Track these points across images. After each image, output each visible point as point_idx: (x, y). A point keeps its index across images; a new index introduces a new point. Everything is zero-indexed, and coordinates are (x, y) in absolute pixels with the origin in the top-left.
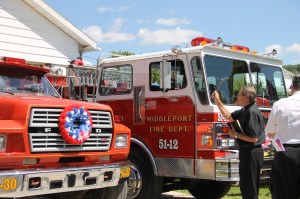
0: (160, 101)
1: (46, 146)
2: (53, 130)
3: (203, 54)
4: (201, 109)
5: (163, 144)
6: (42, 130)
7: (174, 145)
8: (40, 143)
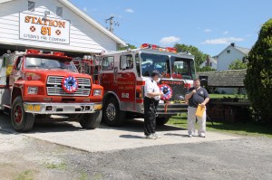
0: (123, 75)
1: (55, 93)
2: (59, 86)
3: (140, 52)
4: (138, 79)
5: (123, 95)
6: (53, 86)
7: (127, 96)
8: (52, 91)
